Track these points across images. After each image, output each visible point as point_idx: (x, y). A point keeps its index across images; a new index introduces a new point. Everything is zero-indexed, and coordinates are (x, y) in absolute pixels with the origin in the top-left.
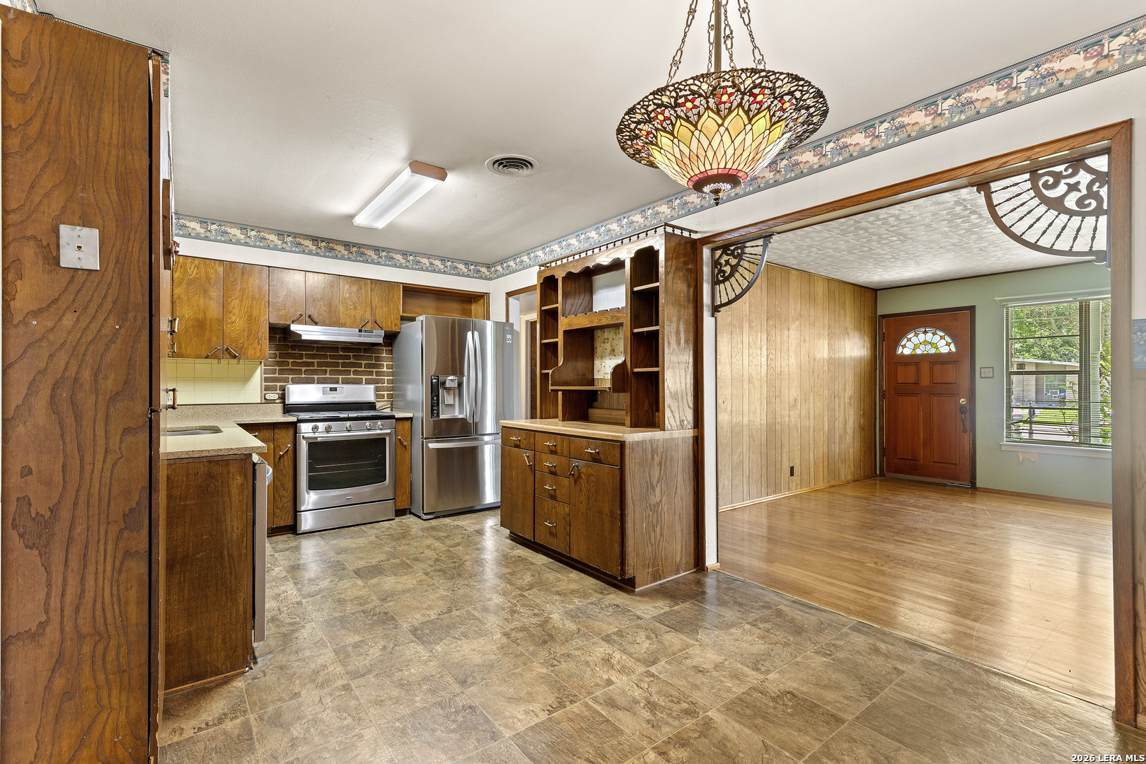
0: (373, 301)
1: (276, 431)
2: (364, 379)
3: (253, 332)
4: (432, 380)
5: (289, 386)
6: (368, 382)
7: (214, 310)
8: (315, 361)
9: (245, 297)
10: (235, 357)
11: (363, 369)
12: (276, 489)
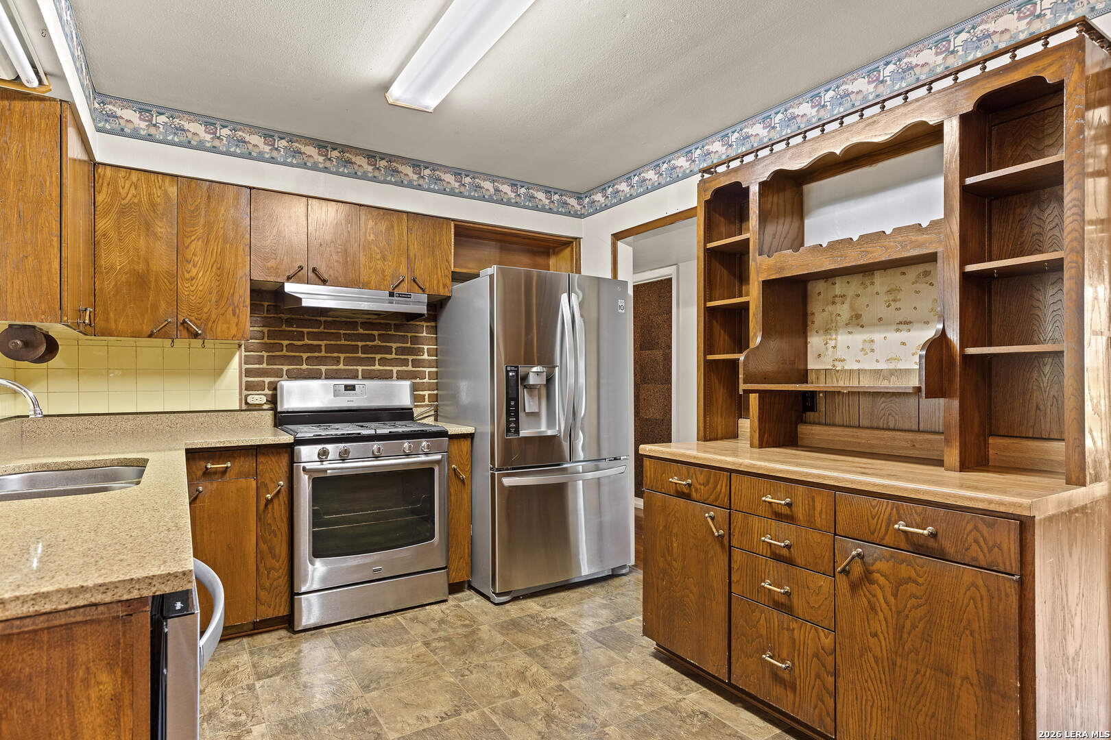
0: (411, 247)
1: (261, 459)
2: (395, 372)
3: (226, 295)
4: (507, 372)
5: (282, 382)
6: (401, 376)
7: (162, 260)
8: (323, 343)
9: (212, 236)
10: (196, 335)
11: (393, 356)
12: (260, 556)
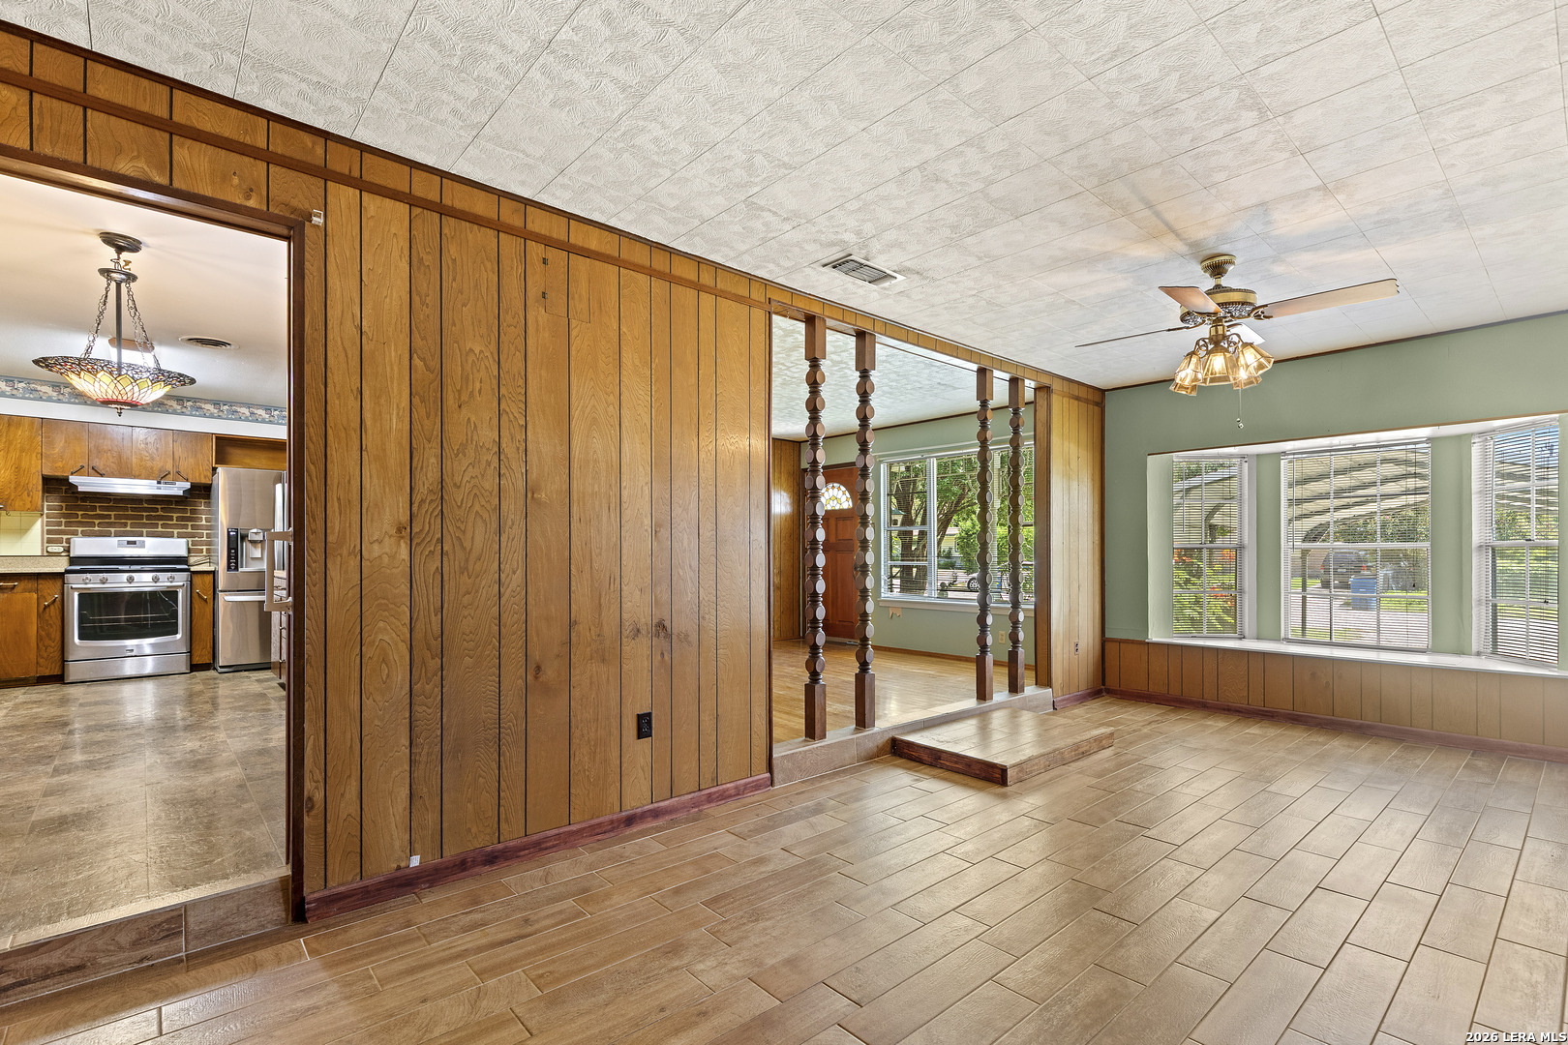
0: (176, 451)
1: (40, 581)
2: (175, 533)
3: (23, 483)
4: (229, 532)
5: (76, 539)
6: (180, 536)
8: (113, 513)
9: (11, 449)
11: (175, 522)
12: (39, 638)
